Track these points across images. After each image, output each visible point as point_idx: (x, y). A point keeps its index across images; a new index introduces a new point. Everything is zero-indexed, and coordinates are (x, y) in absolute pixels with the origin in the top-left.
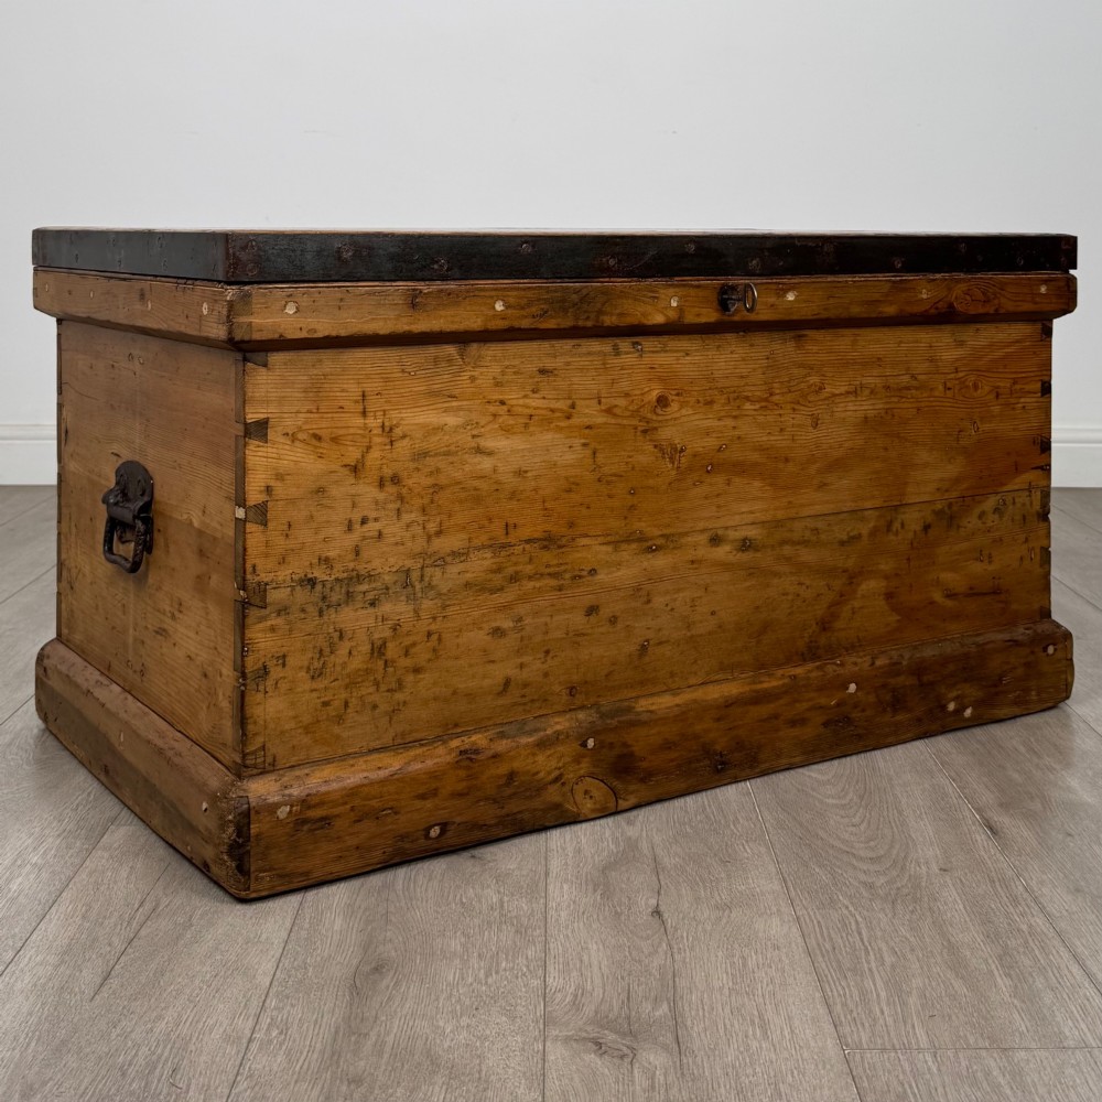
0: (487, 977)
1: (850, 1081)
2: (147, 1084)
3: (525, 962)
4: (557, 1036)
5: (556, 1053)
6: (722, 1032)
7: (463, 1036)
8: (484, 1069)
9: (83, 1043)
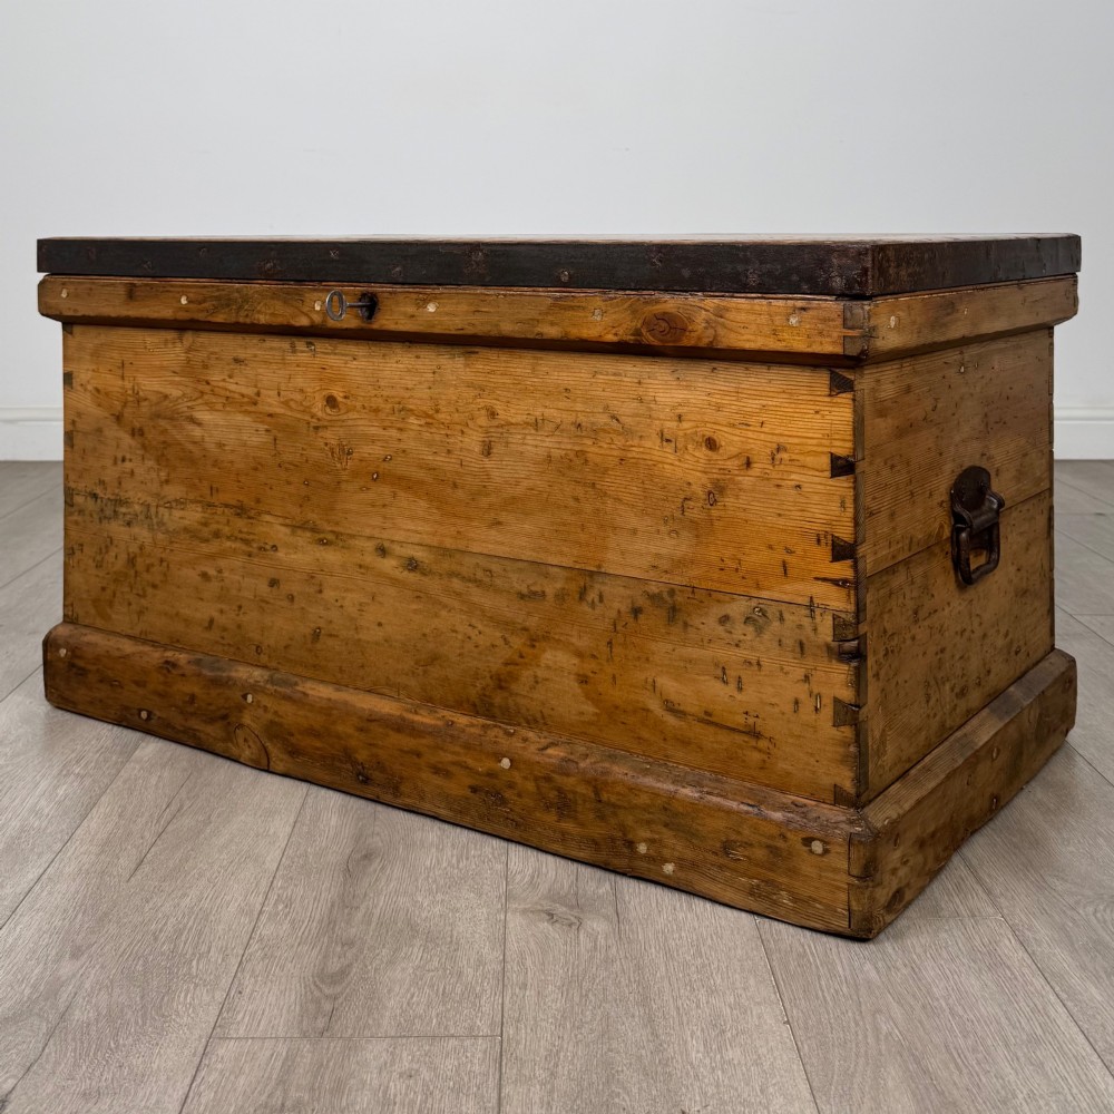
0: (458, 862)
1: (759, 943)
2: (175, 945)
3: (490, 850)
4: (516, 909)
5: (516, 922)
6: (654, 905)
7: (437, 910)
8: (455, 934)
9: (121, 914)
